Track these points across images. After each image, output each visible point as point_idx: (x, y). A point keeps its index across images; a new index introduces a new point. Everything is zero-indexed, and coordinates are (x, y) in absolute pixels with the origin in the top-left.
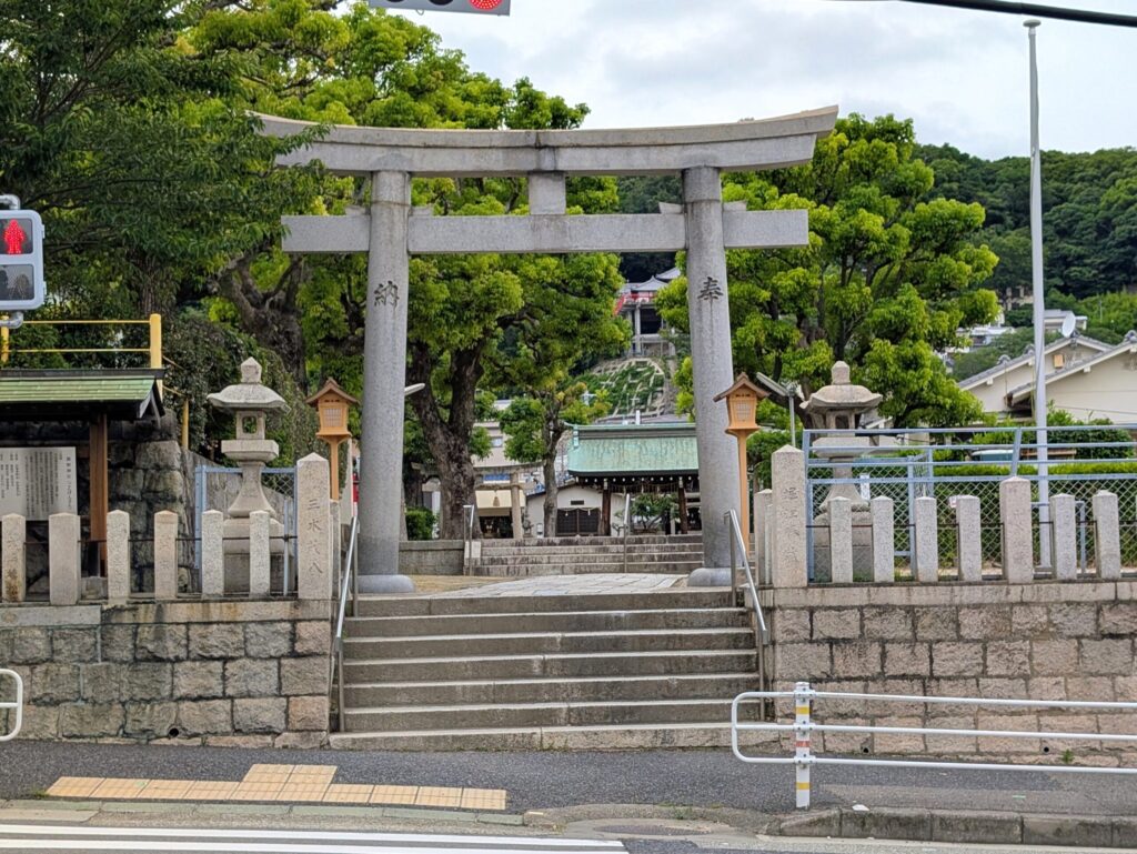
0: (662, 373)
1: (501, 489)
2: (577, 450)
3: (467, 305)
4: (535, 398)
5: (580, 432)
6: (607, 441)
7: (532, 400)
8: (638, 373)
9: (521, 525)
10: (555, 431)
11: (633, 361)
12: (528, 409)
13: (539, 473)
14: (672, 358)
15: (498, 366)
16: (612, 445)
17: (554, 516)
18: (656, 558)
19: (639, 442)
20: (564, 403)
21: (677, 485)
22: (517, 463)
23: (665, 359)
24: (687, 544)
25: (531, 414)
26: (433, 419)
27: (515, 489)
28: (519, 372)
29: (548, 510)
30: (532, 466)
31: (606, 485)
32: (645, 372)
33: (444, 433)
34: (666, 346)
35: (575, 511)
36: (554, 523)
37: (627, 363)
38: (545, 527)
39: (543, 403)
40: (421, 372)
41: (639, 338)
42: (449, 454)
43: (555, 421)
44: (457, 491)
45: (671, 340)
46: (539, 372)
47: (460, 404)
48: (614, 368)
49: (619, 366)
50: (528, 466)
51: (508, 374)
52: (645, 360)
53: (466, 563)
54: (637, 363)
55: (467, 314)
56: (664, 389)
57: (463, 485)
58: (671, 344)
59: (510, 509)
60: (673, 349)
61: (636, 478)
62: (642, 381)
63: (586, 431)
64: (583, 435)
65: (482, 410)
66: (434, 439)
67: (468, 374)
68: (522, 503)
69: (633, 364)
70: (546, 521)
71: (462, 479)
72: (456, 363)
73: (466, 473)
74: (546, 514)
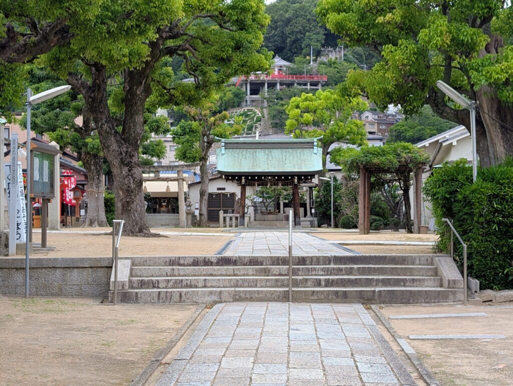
0: (260, 115)
1: (171, 180)
2: (224, 156)
3: (128, 15)
4: (195, 121)
5: (225, 143)
6: (245, 150)
7: (193, 122)
8: (248, 115)
9: (184, 203)
10: (208, 143)
11: (246, 109)
12: (191, 128)
13: (198, 170)
14: (266, 108)
15: (165, 88)
16: (248, 153)
17: (206, 197)
18: (323, 283)
19: (267, 151)
20: (214, 125)
21: (293, 182)
22: (182, 163)
23: (262, 108)
24: (356, 266)
25: (192, 131)
26: (108, 130)
27: (181, 181)
28: (182, 94)
29: (202, 194)
30: (193, 165)
31: (243, 181)
32: (252, 114)
33: (117, 141)
34: (263, 102)
35: (220, 194)
36: (206, 203)
37: (243, 110)
38: (200, 205)
39: (200, 125)
40: (99, 90)
41: (249, 97)
42: (121, 159)
43: (208, 137)
44: (128, 191)
45: (265, 99)
46: (198, 94)
47: (131, 118)
48: (236, 112)
49: (239, 111)
50: (189, 166)
51: (173, 95)
52: (252, 108)
53: (112, 288)
54: (248, 110)
55: (128, 23)
56: (261, 123)
57: (132, 186)
58: (265, 101)
59: (178, 192)
60: (266, 103)
61: (265, 176)
62: (250, 119)
63: (230, 143)
64: (228, 146)
65: (158, 127)
66: (109, 146)
67: (138, 92)
68: (186, 189)
69: (246, 110)
70: (201, 201)
71: (132, 180)
72: (129, 83)
73: (135, 176)
74: (201, 196)
